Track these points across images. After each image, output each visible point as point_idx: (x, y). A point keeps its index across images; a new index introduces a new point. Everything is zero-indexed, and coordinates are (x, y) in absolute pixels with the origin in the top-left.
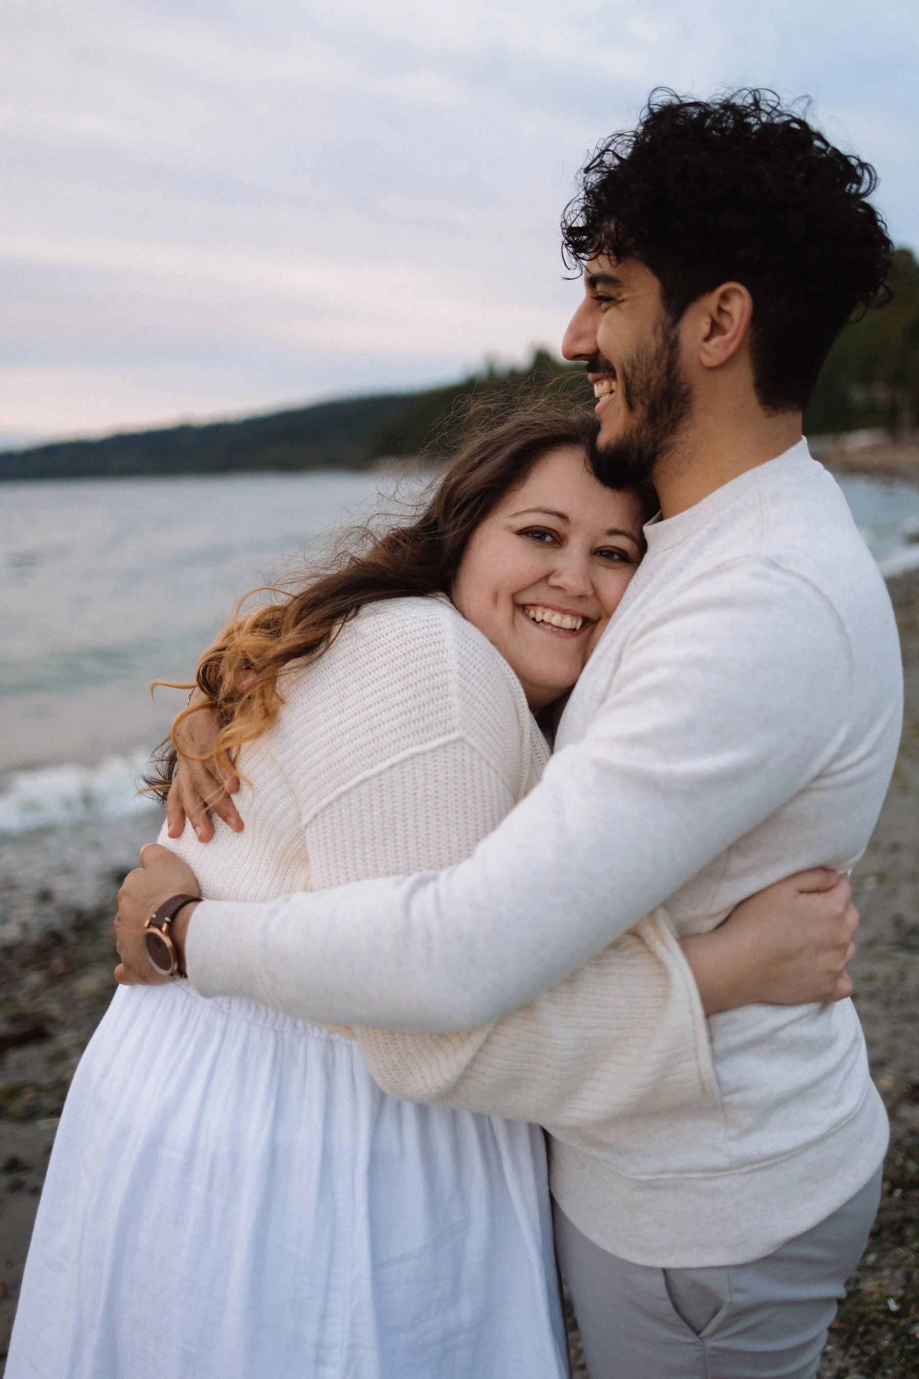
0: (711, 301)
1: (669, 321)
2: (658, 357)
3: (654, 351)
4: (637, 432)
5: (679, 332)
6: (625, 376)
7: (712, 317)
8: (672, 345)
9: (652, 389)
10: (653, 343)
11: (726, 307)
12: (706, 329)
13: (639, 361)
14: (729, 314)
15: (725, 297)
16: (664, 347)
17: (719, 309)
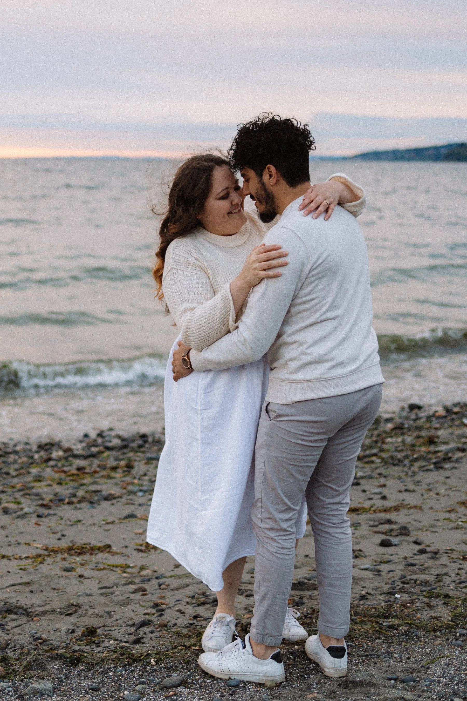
0: (266, 170)
1: (260, 179)
2: (262, 189)
4: (266, 208)
5: (263, 181)
6: (257, 197)
7: (268, 174)
8: (263, 184)
9: (264, 197)
10: (259, 186)
12: (268, 177)
13: (258, 192)
14: (271, 172)
15: (269, 168)
17: (269, 171)
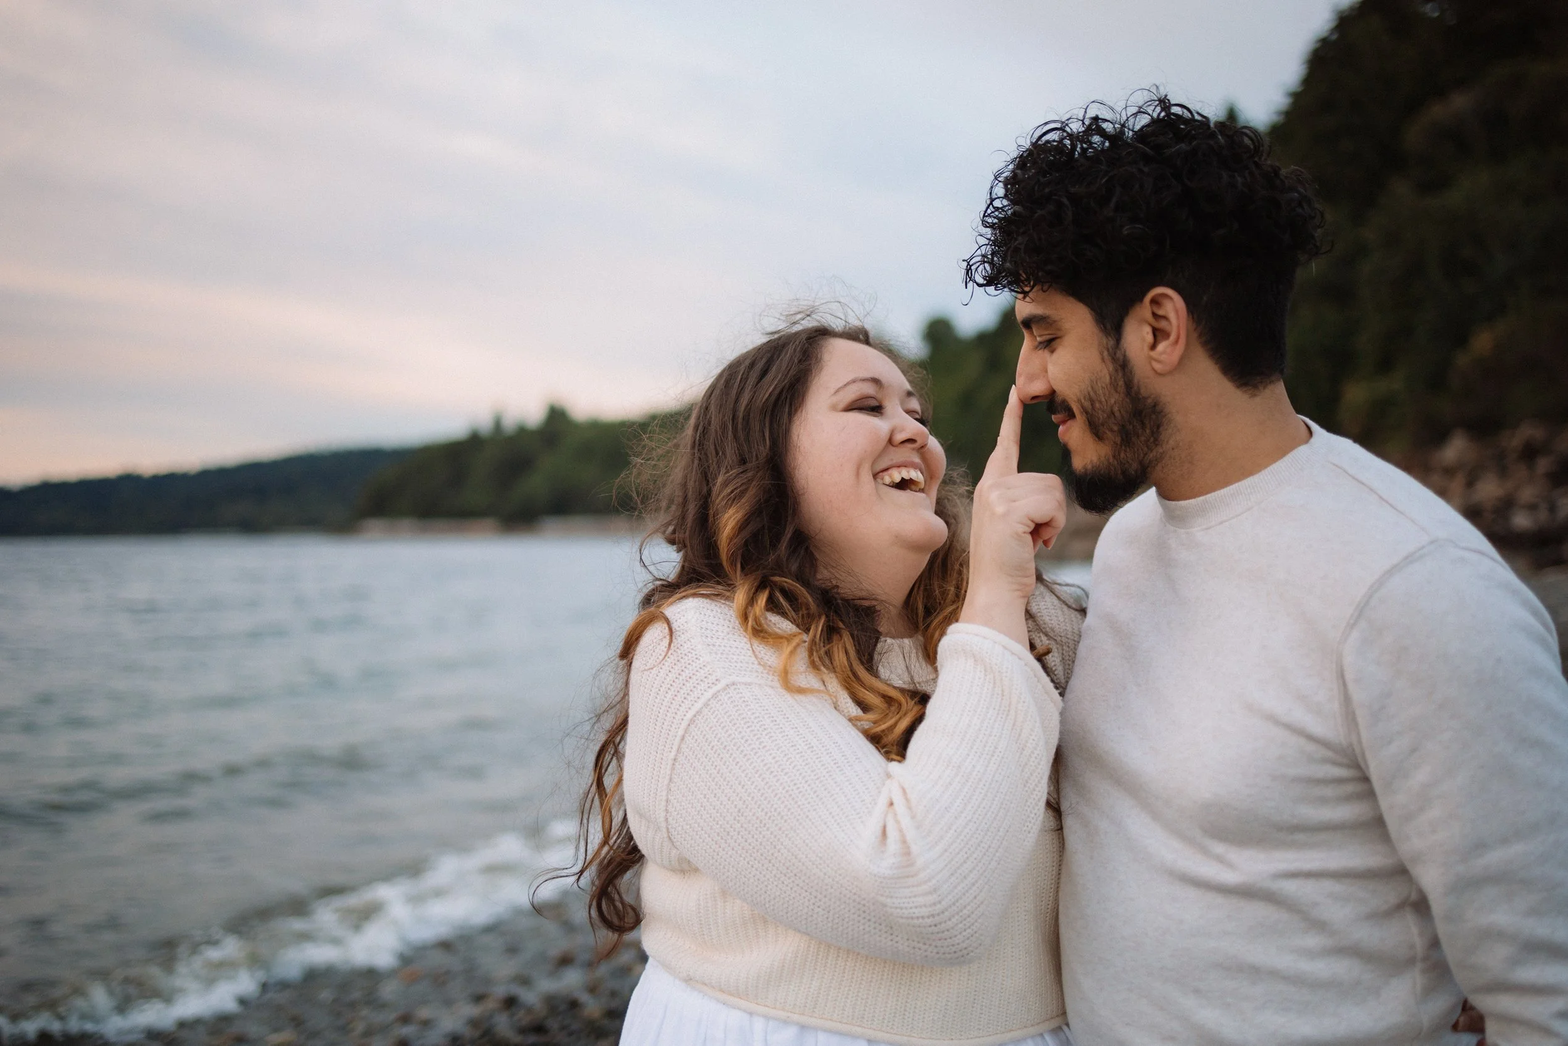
0: (1144, 310)
1: (1112, 342)
2: (1113, 384)
3: (1108, 378)
4: (1114, 457)
5: (1125, 352)
6: (1085, 411)
7: (1150, 325)
8: (1122, 365)
9: (1117, 414)
10: (1104, 372)
11: (1160, 312)
12: (1150, 338)
13: (1095, 392)
14: (1165, 318)
15: (1155, 302)
16: (1116, 371)
17: (1154, 315)
